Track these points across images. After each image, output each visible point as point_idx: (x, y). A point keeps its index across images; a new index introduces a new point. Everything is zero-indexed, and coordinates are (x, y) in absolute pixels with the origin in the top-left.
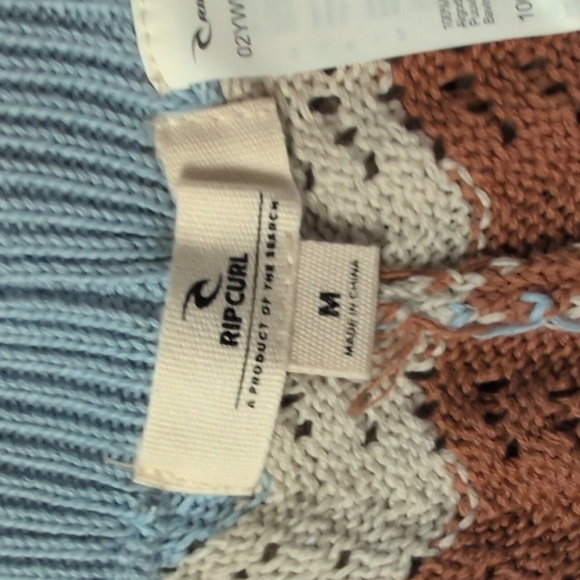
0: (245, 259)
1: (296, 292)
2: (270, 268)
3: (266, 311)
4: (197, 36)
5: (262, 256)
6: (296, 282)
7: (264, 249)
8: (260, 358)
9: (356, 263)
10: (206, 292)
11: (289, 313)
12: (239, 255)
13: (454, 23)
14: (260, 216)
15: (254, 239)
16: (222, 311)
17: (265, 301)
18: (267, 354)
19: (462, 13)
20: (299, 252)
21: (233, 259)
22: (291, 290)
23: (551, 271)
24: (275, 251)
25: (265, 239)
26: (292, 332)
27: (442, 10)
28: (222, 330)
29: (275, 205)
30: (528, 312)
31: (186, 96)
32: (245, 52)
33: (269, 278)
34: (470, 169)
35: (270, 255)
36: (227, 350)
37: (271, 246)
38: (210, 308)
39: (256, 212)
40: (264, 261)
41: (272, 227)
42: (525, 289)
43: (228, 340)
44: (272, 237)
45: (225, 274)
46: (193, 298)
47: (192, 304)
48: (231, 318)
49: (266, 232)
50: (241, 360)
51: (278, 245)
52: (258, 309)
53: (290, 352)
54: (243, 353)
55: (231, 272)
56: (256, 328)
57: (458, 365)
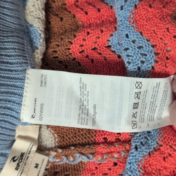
0: (24, 153)
1: (31, 162)
2: (28, 157)
3: (25, 165)
4: (33, 115)
5: (28, 153)
6: (32, 160)
7: (28, 152)
8: (21, 173)
9: (44, 159)
10: (15, 159)
11: (29, 166)
12: (23, 152)
13: (80, 123)
14: (30, 146)
15: (27, 150)
16: (17, 163)
17: (25, 163)
18: (23, 173)
19: (82, 122)
20: (34, 155)
21: (22, 153)
22: (31, 161)
23: (67, 153)
24: (30, 153)
25: (29, 150)
26: (29, 170)
27: (78, 120)
28: (16, 167)
29: (33, 146)
30: (63, 159)
31: (26, 123)
32: (41, 119)
33: (27, 158)
34: (53, 130)
35: (29, 154)
36: (16, 171)
37: (30, 152)
38: (15, 162)
39: (29, 145)
40: (27, 155)
41: (31, 149)
42: (63, 155)
43: (17, 169)
44: (30, 150)
45: (20, 156)
46: (13, 160)
47: (12, 161)
48: (18, 165)
49: (29, 149)
50: (18, 173)
51: (31, 152)
52: (24, 164)
53: (27, 173)
54: (19, 172)
55: (21, 155)
56: (22, 167)
57: (53, 168)
